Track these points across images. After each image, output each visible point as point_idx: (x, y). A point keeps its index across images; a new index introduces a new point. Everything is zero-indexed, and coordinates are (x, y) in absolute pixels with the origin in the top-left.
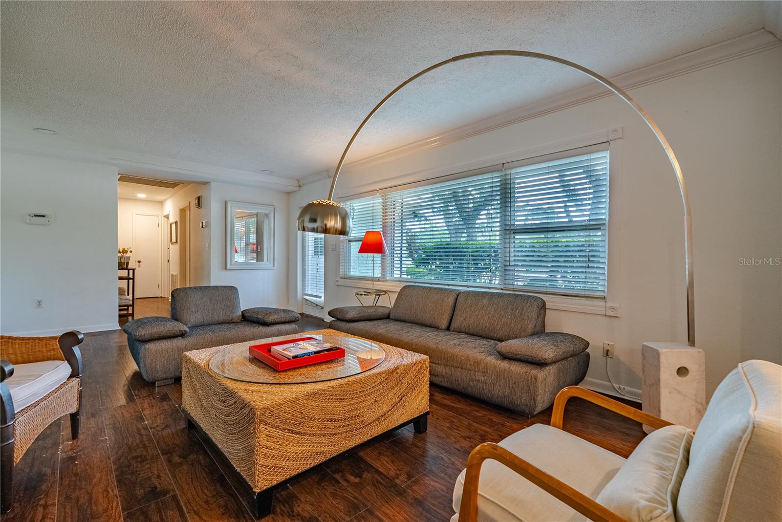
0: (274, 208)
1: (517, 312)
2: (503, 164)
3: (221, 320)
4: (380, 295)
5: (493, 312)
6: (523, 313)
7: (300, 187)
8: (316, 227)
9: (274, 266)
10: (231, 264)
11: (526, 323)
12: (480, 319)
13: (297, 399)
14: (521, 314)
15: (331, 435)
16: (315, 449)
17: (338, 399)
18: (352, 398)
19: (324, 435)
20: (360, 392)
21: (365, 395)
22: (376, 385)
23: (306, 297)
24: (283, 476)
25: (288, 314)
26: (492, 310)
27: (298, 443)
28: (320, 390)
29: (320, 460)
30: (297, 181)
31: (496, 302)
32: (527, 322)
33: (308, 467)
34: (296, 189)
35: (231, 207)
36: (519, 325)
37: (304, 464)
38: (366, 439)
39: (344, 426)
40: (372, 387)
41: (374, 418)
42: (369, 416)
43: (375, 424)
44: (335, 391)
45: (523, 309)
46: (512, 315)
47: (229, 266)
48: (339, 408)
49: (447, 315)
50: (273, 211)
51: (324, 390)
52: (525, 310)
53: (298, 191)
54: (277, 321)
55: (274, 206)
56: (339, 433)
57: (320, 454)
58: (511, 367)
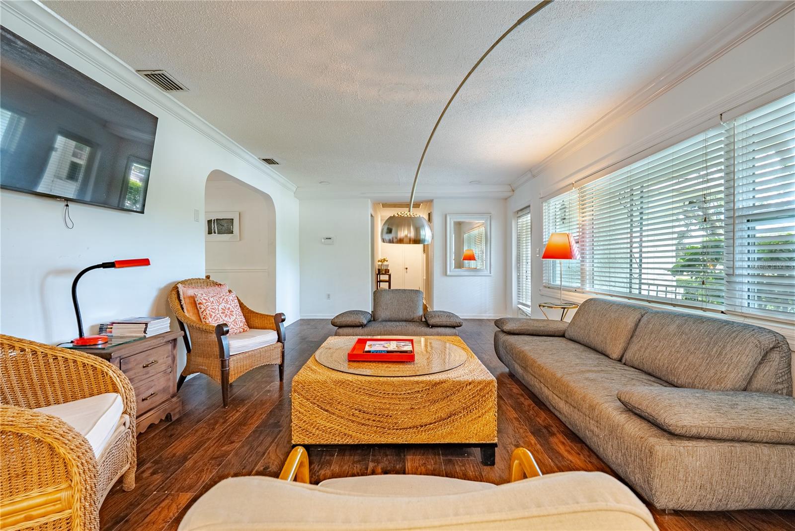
0: (491, 216)
1: (715, 350)
2: (721, 115)
3: (404, 318)
4: (568, 308)
5: (678, 345)
6: (724, 353)
7: (513, 191)
8: (391, 238)
9: (490, 273)
10: (450, 271)
11: (725, 369)
12: (659, 352)
13: (325, 382)
14: (720, 354)
15: (359, 423)
16: (343, 430)
17: (367, 394)
18: (383, 397)
19: (353, 422)
20: (393, 394)
21: (400, 398)
22: (412, 392)
23: (520, 306)
24: (314, 440)
25: (450, 319)
26: (679, 342)
27: (327, 419)
28: (348, 380)
29: (348, 442)
30: (509, 186)
31: (687, 330)
32: (727, 369)
33: (336, 442)
34: (510, 194)
35: (450, 219)
36: (712, 372)
37: (332, 438)
38: (401, 442)
39: (374, 421)
40: (408, 393)
41: (410, 425)
42: (406, 420)
43: (411, 430)
44: (363, 386)
45: (724, 347)
46: (705, 353)
47: (448, 273)
48: (368, 402)
49: (622, 341)
50: (489, 218)
51: (351, 382)
52: (728, 349)
53: (512, 195)
54: (439, 324)
55: (490, 214)
56: (369, 425)
57: (348, 436)
58: (627, 425)
